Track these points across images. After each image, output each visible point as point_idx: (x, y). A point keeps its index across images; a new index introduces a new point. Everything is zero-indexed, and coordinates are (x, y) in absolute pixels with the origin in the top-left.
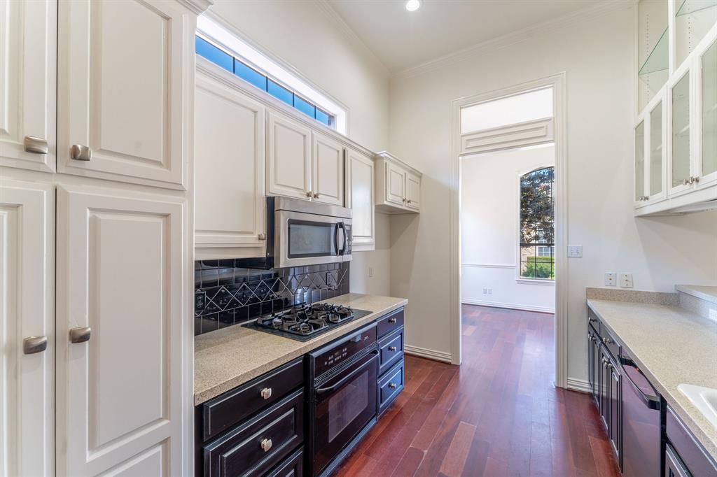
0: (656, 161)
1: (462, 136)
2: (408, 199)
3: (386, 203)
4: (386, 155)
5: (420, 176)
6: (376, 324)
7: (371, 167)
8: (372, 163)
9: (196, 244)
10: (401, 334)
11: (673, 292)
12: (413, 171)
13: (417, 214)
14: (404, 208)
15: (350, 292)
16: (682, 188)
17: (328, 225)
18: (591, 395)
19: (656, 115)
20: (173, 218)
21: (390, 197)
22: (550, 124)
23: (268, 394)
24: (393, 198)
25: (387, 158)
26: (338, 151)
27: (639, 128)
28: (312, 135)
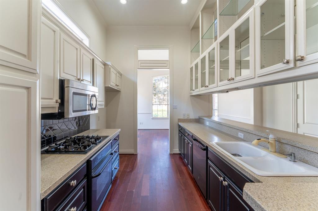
0: (197, 79)
1: (139, 61)
2: (117, 85)
3: (110, 86)
4: (111, 64)
5: (121, 75)
6: (111, 141)
7: (103, 68)
8: (103, 67)
9: (41, 105)
10: (118, 145)
11: (198, 118)
12: (119, 73)
13: (119, 91)
14: (116, 88)
15: (90, 129)
16: (204, 88)
17: (86, 95)
18: (180, 154)
19: (196, 66)
20: (32, 90)
21: (111, 83)
22: (168, 62)
23: (75, 184)
24: (112, 84)
25: (111, 65)
26: (91, 59)
27: (192, 69)
28: (80, 49)
